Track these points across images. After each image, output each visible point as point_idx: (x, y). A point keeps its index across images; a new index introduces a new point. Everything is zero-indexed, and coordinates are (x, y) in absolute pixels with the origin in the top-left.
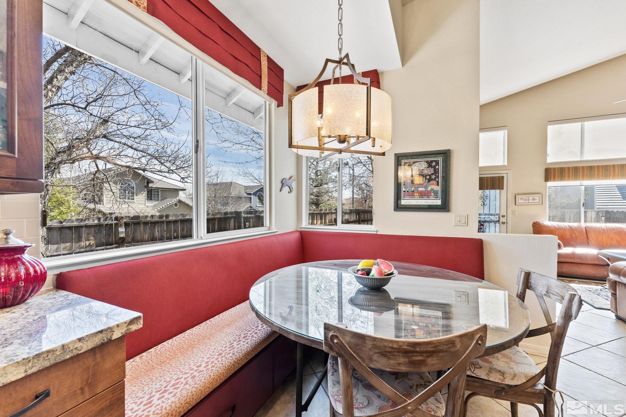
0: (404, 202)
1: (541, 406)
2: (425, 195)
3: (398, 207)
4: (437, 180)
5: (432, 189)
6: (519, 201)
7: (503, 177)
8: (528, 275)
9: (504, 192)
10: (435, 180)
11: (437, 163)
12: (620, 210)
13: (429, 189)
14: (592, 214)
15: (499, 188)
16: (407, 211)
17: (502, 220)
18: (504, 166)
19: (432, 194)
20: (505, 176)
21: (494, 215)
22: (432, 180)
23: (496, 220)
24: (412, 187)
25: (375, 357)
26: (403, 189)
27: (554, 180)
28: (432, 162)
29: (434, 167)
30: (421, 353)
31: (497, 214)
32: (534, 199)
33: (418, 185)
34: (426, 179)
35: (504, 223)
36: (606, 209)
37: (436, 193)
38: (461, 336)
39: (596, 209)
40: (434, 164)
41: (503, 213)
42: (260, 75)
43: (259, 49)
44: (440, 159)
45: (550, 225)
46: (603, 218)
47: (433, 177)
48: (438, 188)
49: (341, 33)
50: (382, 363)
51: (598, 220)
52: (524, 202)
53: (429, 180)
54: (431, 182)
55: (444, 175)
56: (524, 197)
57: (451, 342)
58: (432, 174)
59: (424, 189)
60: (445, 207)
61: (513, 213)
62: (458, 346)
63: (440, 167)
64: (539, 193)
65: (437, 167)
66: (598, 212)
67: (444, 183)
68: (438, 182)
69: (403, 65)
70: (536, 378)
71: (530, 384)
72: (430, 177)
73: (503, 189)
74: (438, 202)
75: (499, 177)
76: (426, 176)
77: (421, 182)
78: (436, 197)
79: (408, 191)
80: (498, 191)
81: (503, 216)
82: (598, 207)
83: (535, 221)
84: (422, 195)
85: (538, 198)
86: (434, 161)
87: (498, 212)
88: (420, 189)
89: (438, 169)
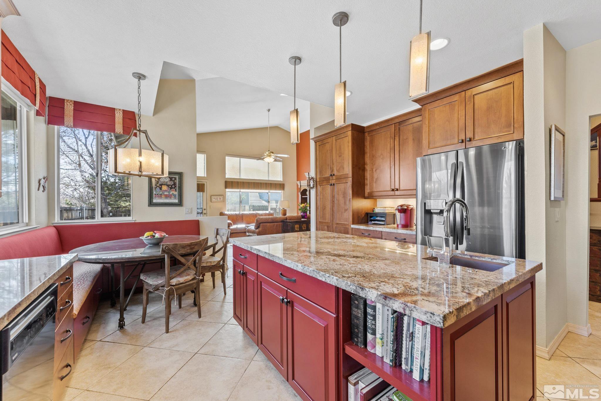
0: (155, 201)
1: (221, 270)
2: (169, 197)
3: (151, 204)
4: (175, 188)
5: (173, 194)
6: (213, 200)
7: (204, 184)
8: (217, 230)
9: (205, 193)
10: (174, 188)
11: (175, 179)
12: (258, 205)
13: (171, 193)
14: (247, 207)
15: (202, 191)
16: (157, 206)
17: (204, 212)
18: (204, 177)
19: (173, 196)
20: (205, 183)
21: (200, 209)
22: (173, 188)
23: (201, 212)
24: (160, 192)
25: (180, 249)
26: (155, 193)
27: (229, 188)
28: (172, 178)
29: (174, 181)
30: (193, 245)
31: (201, 208)
32: (220, 199)
33: (164, 190)
34: (169, 187)
35: (205, 214)
36: (253, 205)
37: (175, 196)
38: (202, 240)
39: (250, 205)
40: (173, 179)
41: (205, 207)
42: (35, 93)
43: (33, 72)
44: (177, 177)
45: (228, 214)
46: (252, 209)
47: (173, 186)
48: (176, 193)
49: (140, 116)
50: (183, 251)
51: (250, 210)
52: (215, 200)
53: (171, 188)
54: (172, 189)
55: (179, 185)
56: (215, 197)
57: (200, 241)
58: (173, 185)
59: (168, 193)
60: (180, 204)
61: (210, 206)
62: (202, 242)
63: (177, 181)
64: (222, 195)
65: (175, 181)
66: (250, 206)
67: (179, 190)
68: (176, 190)
69: (153, 115)
70: (220, 261)
71: (218, 263)
72: (172, 186)
73: (204, 192)
74: (176, 201)
75: (202, 184)
76: (169, 185)
77: (166, 189)
78: (175, 198)
79: (157, 194)
80: (201, 193)
81: (205, 209)
82: (251, 203)
83: (221, 212)
84: (167, 197)
85: (222, 198)
86: (174, 177)
87: (202, 207)
88: (165, 193)
89: (176, 182)
